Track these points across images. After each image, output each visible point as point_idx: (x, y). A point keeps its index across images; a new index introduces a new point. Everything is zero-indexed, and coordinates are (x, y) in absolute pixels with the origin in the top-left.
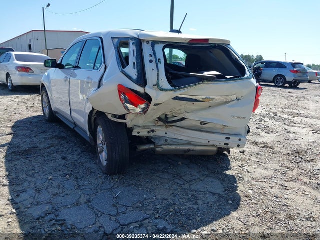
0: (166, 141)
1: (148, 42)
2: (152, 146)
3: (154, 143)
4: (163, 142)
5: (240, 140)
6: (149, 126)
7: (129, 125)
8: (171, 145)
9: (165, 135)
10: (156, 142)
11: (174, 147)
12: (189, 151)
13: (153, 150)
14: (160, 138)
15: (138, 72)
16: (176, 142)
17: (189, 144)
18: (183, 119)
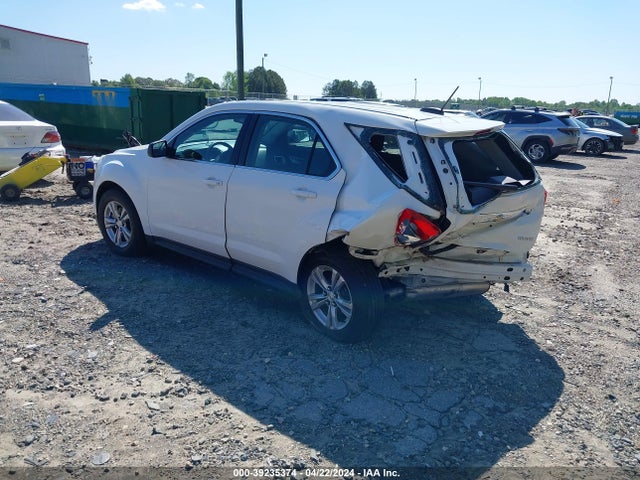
0: (424, 281)
1: (433, 140)
2: (401, 291)
3: (403, 286)
4: (417, 283)
5: (524, 270)
7: (378, 262)
8: (430, 287)
9: (420, 272)
10: (407, 283)
11: (432, 290)
12: (453, 292)
14: (413, 277)
15: (429, 188)
16: (437, 281)
17: (456, 282)
18: (453, 246)
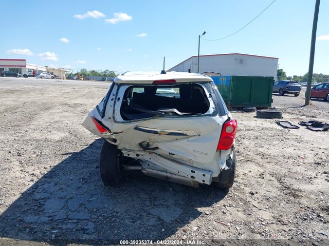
0: (149, 165)
2: (140, 168)
3: (141, 165)
4: (146, 166)
5: (204, 175)
6: (134, 150)
7: (119, 148)
8: (153, 169)
9: (149, 160)
10: (143, 164)
11: (155, 172)
13: (140, 171)
14: (146, 161)
16: (155, 167)
17: (165, 171)
18: (157, 148)
